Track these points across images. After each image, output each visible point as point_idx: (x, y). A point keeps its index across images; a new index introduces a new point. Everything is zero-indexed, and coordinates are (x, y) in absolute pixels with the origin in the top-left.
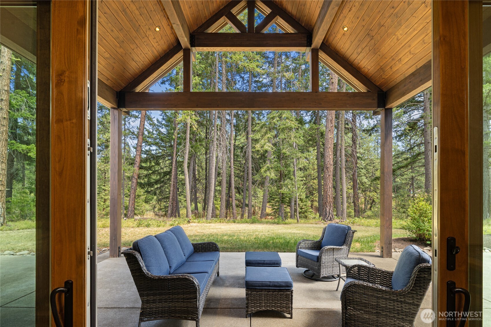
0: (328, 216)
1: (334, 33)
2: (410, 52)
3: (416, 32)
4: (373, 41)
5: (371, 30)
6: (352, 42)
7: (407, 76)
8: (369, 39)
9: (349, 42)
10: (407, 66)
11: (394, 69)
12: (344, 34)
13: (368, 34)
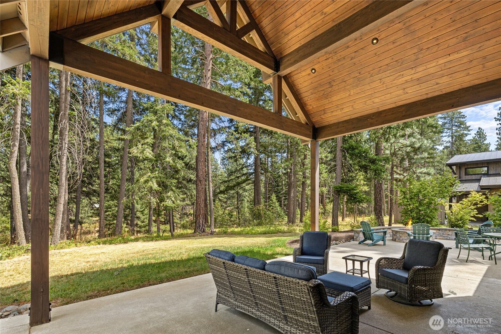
0: (202, 228)
1: (301, 70)
2: (352, 106)
3: (365, 95)
4: (330, 89)
5: (334, 80)
6: (312, 83)
7: (340, 121)
8: (328, 87)
9: (310, 81)
10: (344, 115)
11: (334, 114)
12: (309, 74)
13: (330, 83)
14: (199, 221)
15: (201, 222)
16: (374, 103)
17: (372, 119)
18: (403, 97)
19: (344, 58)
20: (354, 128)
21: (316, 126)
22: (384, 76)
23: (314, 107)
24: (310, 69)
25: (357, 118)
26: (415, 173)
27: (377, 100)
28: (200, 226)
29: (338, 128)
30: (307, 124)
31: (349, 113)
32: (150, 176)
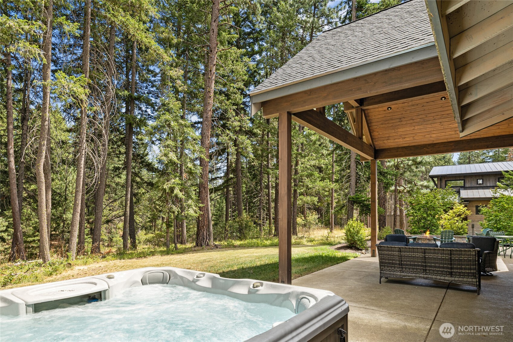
0: (206, 241)
2: (413, 137)
3: (426, 131)
4: (399, 123)
5: (404, 118)
6: (385, 117)
8: (398, 121)
9: (383, 115)
10: (404, 142)
11: (396, 140)
12: (385, 110)
13: (400, 119)
14: (203, 233)
15: (205, 234)
16: (431, 137)
17: (428, 148)
18: (453, 136)
19: (417, 105)
20: (412, 153)
21: (377, 148)
22: (444, 121)
23: (381, 133)
24: (387, 107)
25: (414, 146)
26: (416, 185)
27: (434, 135)
28: (204, 239)
29: (397, 152)
30: (371, 145)
31: (409, 142)
32: (174, 182)
